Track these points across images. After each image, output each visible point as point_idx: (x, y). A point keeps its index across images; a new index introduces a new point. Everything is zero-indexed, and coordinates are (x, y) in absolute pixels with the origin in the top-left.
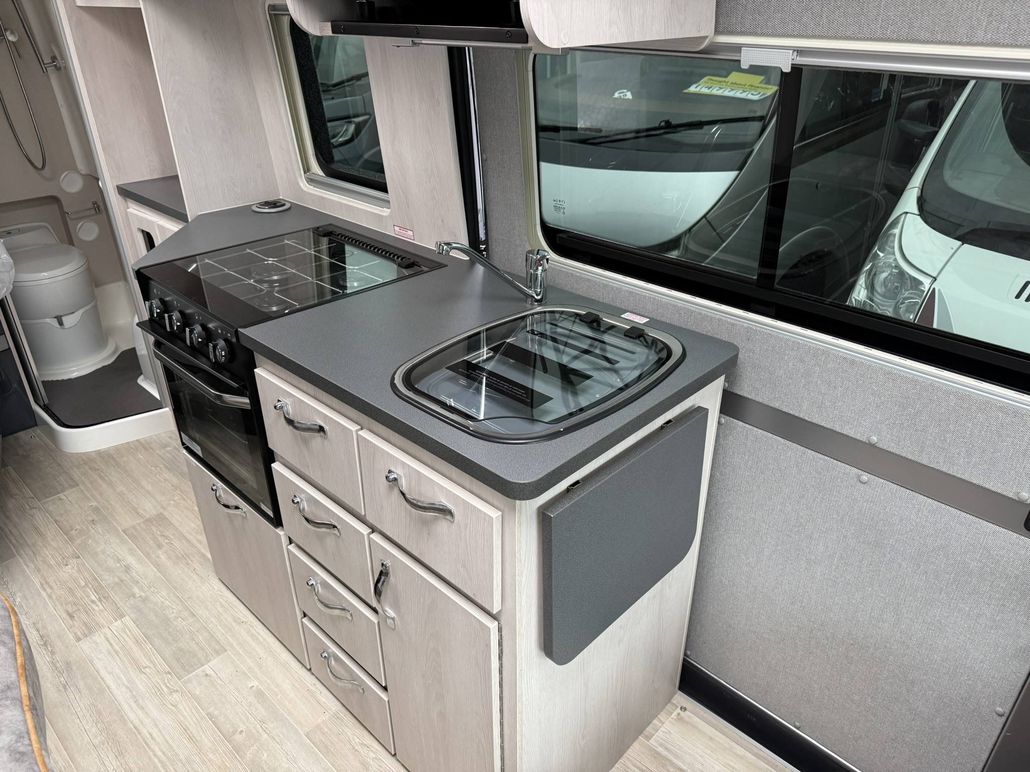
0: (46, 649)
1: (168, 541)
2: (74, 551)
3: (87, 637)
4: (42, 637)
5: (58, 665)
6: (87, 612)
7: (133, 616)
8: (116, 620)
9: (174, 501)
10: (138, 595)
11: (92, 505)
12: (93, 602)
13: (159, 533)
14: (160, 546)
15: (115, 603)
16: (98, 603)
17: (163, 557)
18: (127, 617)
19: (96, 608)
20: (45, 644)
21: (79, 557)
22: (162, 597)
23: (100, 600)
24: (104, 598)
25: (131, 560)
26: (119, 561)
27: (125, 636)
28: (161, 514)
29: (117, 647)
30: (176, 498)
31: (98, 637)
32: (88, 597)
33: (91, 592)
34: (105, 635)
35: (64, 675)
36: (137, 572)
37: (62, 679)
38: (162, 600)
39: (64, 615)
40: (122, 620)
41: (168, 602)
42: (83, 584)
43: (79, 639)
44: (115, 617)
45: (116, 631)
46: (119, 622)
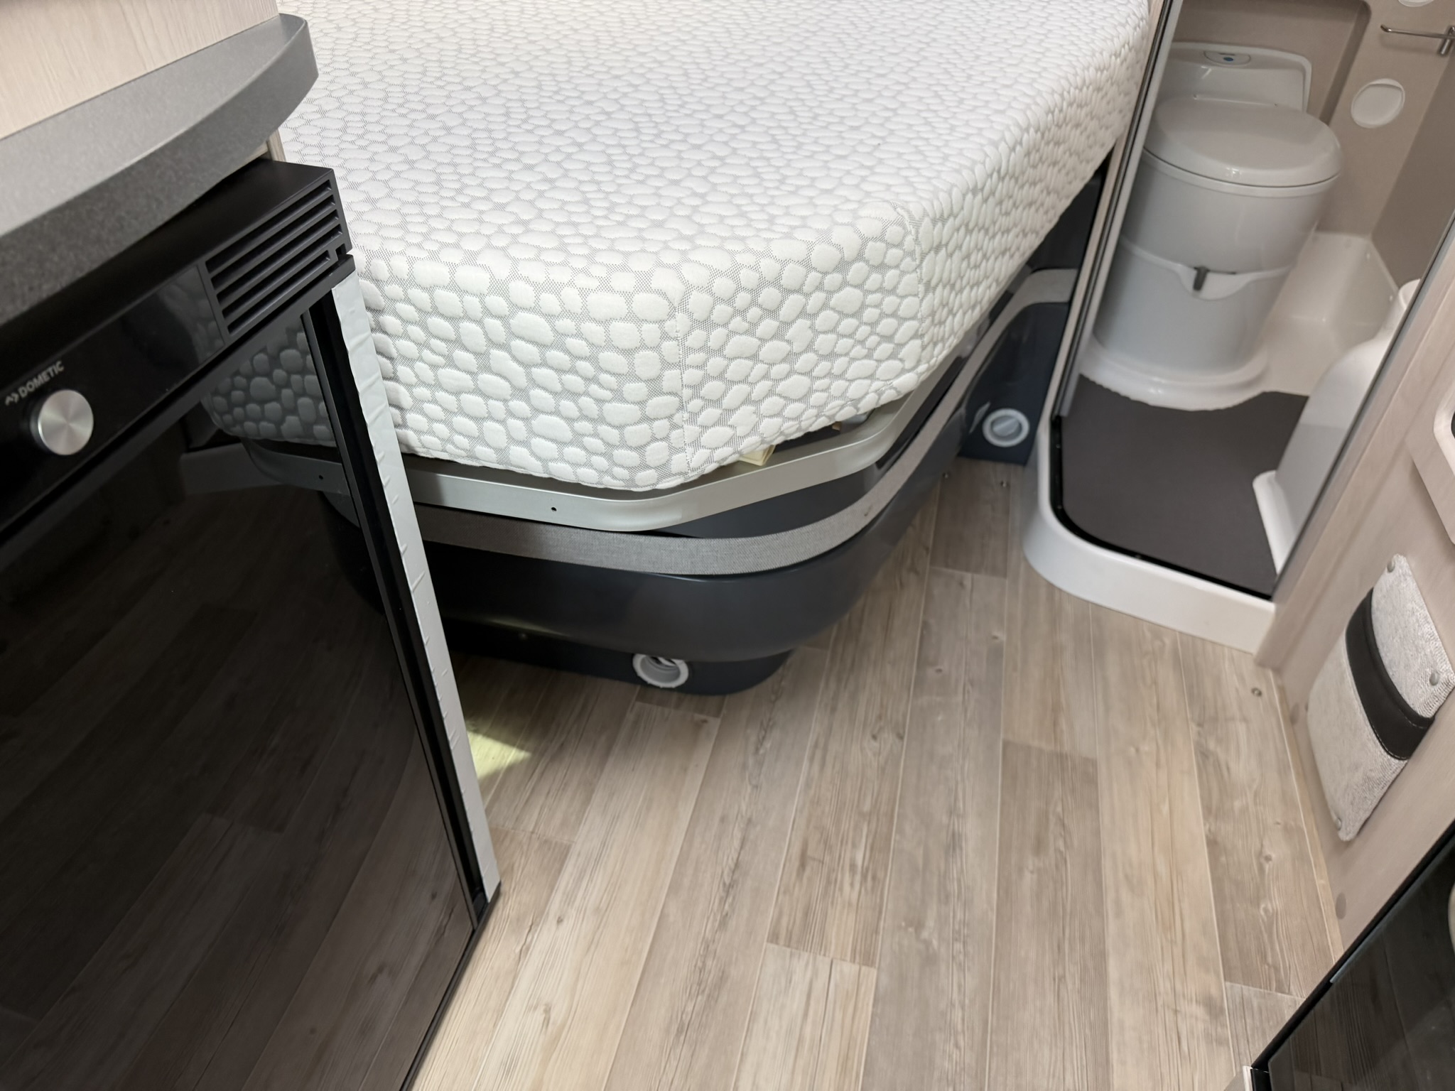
0: (723, 901)
1: (1062, 848)
2: (904, 716)
3: (789, 946)
4: (737, 865)
5: (709, 963)
6: (829, 882)
7: (885, 980)
8: (853, 960)
9: (1137, 750)
10: (925, 934)
11: (996, 638)
12: (853, 867)
13: (1059, 809)
14: (1039, 846)
15: (880, 912)
16: (858, 878)
17: (1029, 879)
18: (874, 972)
19: (847, 888)
20: (729, 888)
21: (901, 738)
22: (959, 986)
23: (864, 877)
24: (874, 878)
25: (971, 829)
26: (952, 812)
27: (839, 1015)
28: (1094, 763)
29: (808, 1030)
30: (1145, 748)
31: (801, 967)
32: (854, 846)
33: (864, 840)
34: (815, 973)
35: (700, 997)
36: (962, 871)
37: (689, 1009)
38: (955, 995)
39: (796, 850)
40: (864, 968)
41: (960, 1015)
42: (867, 807)
43: (774, 938)
44: (858, 948)
45: (836, 986)
46: (856, 967)
